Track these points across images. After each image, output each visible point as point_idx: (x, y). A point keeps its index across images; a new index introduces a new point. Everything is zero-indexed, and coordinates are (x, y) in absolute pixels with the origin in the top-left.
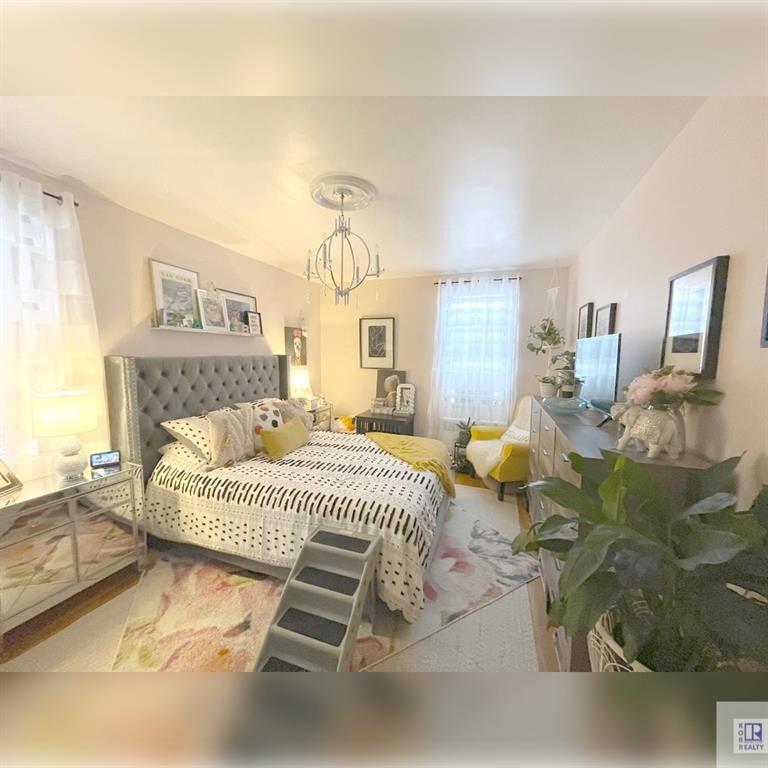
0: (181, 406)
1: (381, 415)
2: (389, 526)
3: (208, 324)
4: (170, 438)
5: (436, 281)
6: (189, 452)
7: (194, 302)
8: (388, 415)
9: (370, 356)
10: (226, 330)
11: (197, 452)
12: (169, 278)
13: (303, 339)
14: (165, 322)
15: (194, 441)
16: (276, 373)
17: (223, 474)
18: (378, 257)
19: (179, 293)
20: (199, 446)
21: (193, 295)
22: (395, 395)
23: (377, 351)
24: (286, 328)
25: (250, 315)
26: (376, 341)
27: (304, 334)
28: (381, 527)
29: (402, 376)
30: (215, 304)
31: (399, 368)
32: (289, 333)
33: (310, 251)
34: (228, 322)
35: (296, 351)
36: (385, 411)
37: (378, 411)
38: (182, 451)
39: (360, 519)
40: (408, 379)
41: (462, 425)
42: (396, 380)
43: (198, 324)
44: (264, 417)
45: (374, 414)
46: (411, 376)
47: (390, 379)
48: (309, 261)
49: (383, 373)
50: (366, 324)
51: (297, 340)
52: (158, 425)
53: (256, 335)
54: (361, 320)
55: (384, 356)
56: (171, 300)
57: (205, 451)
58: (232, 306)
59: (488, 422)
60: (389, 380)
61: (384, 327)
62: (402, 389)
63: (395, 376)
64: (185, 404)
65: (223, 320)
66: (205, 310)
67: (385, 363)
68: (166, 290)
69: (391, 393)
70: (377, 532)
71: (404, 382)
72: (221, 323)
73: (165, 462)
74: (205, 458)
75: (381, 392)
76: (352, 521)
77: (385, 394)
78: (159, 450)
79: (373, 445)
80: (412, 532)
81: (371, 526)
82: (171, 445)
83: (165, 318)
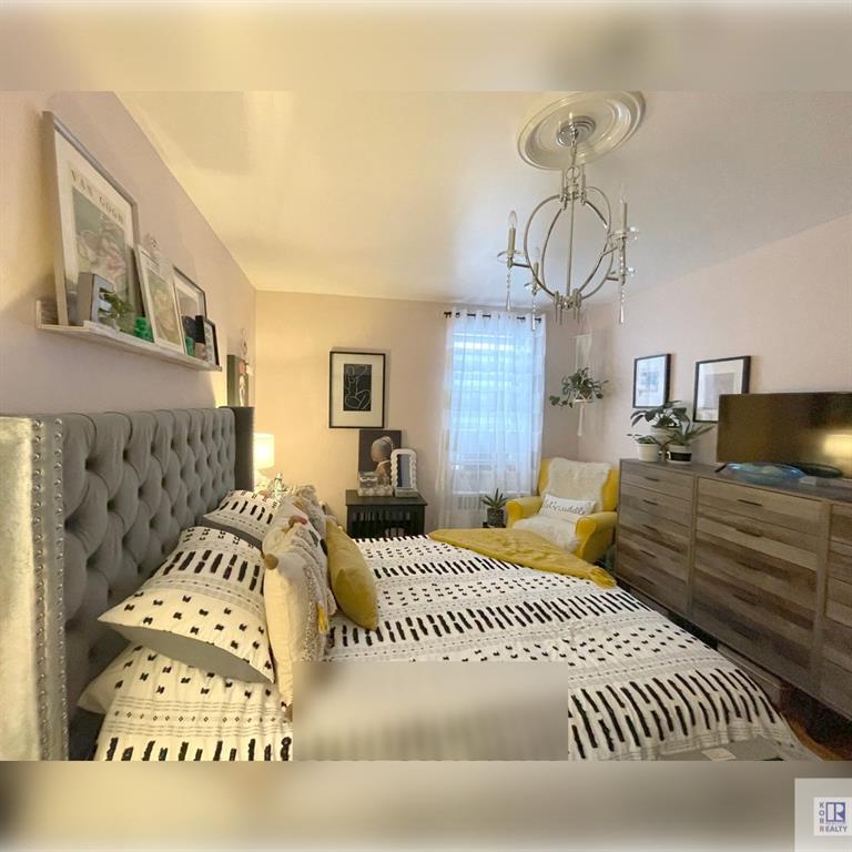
1: (376, 497)
5: (447, 310)
8: (386, 497)
9: (346, 408)
13: (246, 379)
22: (388, 466)
23: (356, 401)
24: (228, 356)
26: (357, 389)
27: (247, 370)
31: (391, 426)
32: (236, 368)
36: (382, 491)
37: (371, 492)
40: (403, 443)
42: (389, 445)
45: (365, 497)
46: (407, 438)
50: (340, 362)
54: (332, 353)
55: (369, 409)
61: (370, 367)
62: (399, 456)
63: (387, 438)
67: (370, 419)
69: (382, 463)
71: (399, 447)
75: (366, 463)
77: (373, 466)
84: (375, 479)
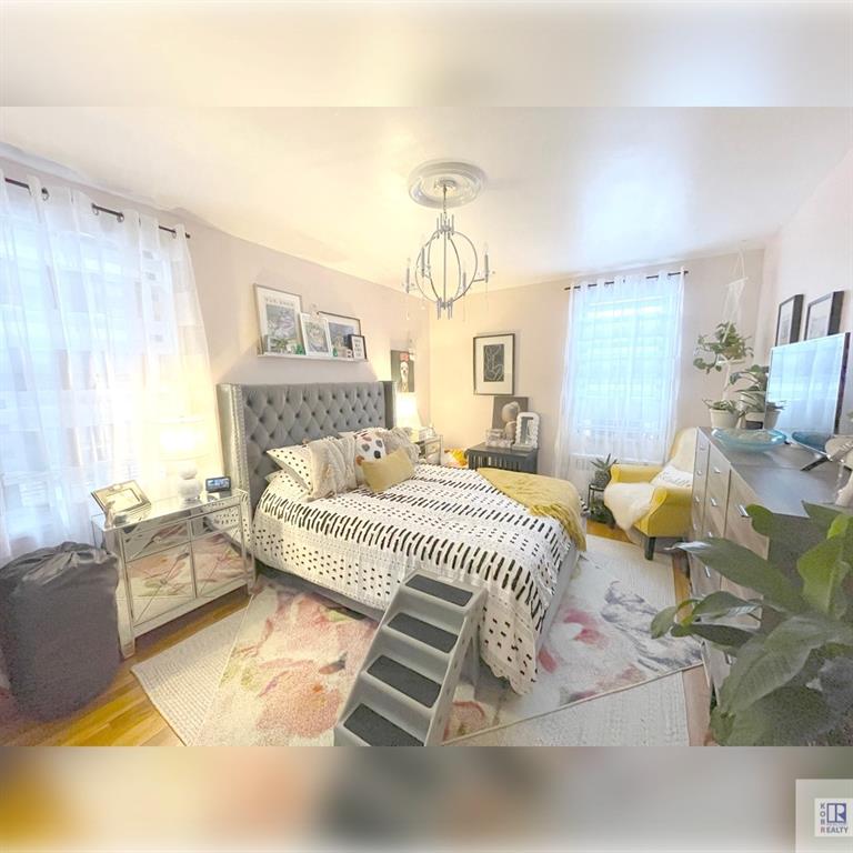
0: (286, 433)
1: (498, 448)
2: (495, 578)
3: (311, 350)
4: (276, 467)
5: (567, 286)
6: (293, 482)
7: (297, 327)
8: (506, 449)
9: (486, 380)
10: (329, 355)
11: (299, 481)
12: (273, 304)
13: (411, 364)
14: (269, 348)
15: (297, 470)
16: (382, 401)
17: (323, 505)
18: (486, 257)
19: (282, 319)
20: (301, 475)
21: (296, 320)
22: (514, 426)
23: (493, 374)
24: (392, 352)
25: (353, 338)
26: (493, 364)
27: (412, 358)
28: (486, 579)
29: (524, 403)
30: (318, 328)
31: (520, 393)
32: (396, 357)
33: (409, 259)
34: (331, 348)
35: (403, 377)
36: (503, 444)
37: (494, 444)
38: (286, 480)
39: (462, 566)
40: (529, 407)
41: (599, 463)
42: (516, 408)
43: (301, 350)
44: (366, 448)
45: (489, 447)
46: (533, 403)
47: (510, 406)
48: (408, 271)
49: (501, 400)
50: (481, 343)
51: (404, 365)
52: (264, 453)
53: (361, 360)
54: (475, 339)
55: (502, 380)
56: (275, 325)
57: (307, 480)
58: (335, 329)
59: (637, 460)
60: (507, 408)
61: (502, 346)
62: (523, 418)
63: (515, 404)
64: (289, 433)
65: (326, 345)
66: (308, 334)
67: (503, 388)
68: (270, 316)
69: (510, 423)
70: (481, 583)
71: (526, 410)
72: (324, 349)
73: (271, 489)
74: (306, 487)
75: (498, 422)
76: (453, 567)
77: (503, 425)
78: (266, 478)
79: (484, 482)
80: (524, 588)
81: (475, 576)
82: (277, 473)
83: (270, 344)
84: (498, 435)
